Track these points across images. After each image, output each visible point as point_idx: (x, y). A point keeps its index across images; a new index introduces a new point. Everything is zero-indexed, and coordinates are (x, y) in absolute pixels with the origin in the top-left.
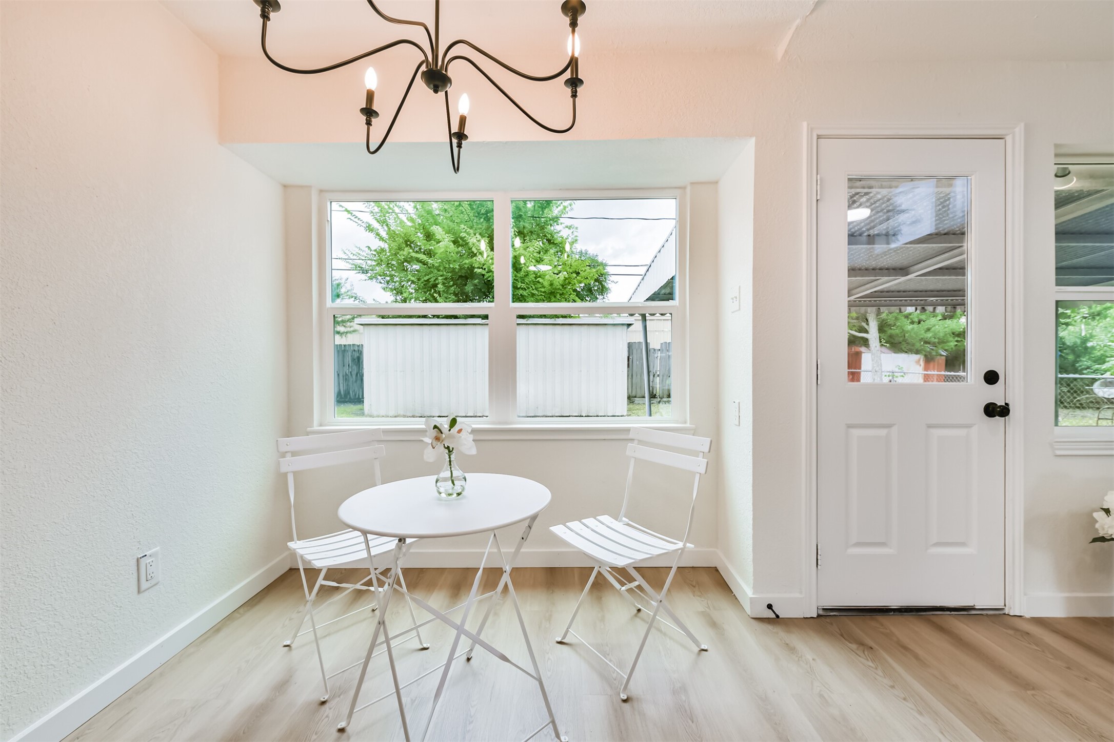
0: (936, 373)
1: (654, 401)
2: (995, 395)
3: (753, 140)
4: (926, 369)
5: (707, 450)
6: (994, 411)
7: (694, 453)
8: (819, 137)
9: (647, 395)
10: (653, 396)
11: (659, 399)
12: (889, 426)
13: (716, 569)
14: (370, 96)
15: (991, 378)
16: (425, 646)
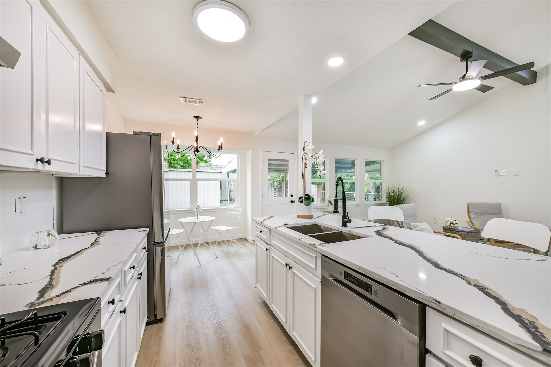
0: (320, 191)
1: (231, 202)
2: (292, 199)
3: (251, 151)
4: (318, 190)
5: (241, 210)
6: (292, 202)
7: (239, 211)
8: (263, 151)
9: (229, 200)
10: (230, 200)
11: (233, 201)
12: (275, 205)
13: (245, 238)
14: (173, 139)
15: (292, 196)
16: (185, 253)
